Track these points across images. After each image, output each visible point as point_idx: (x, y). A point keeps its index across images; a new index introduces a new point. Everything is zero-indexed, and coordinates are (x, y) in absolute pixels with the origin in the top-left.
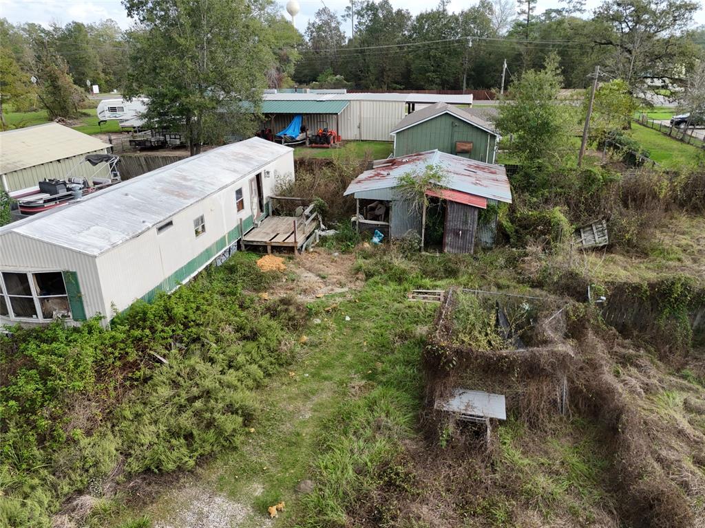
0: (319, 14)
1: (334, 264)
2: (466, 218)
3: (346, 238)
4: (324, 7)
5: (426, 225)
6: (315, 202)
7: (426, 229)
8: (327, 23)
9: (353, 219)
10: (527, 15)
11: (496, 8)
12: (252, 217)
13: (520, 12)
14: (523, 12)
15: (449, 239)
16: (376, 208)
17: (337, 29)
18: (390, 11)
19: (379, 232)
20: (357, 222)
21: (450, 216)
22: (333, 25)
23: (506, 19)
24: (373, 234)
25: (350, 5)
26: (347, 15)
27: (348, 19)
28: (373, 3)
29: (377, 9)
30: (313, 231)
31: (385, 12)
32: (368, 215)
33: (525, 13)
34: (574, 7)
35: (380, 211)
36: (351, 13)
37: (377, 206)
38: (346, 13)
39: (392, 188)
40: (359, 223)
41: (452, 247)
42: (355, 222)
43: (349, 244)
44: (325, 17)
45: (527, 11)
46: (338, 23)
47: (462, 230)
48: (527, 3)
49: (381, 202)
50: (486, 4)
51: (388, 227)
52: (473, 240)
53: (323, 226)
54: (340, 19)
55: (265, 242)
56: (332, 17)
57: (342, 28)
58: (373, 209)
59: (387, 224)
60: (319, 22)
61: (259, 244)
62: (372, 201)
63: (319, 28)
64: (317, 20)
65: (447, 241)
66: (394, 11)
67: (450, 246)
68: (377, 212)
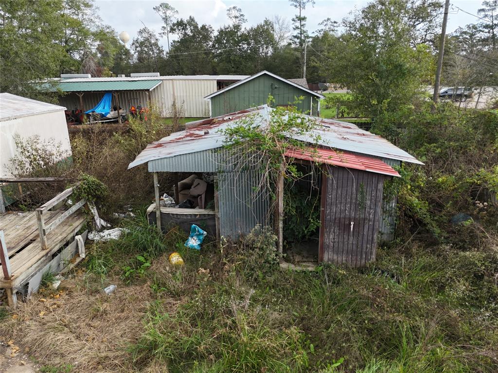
0: (141, 32)
1: (96, 323)
2: (363, 197)
4: (144, 27)
5: (286, 214)
6: (78, 184)
7: (285, 222)
8: (147, 40)
9: (150, 209)
10: (300, 30)
11: (276, 27)
13: (294, 27)
14: (297, 28)
15: (331, 237)
16: (192, 184)
17: (156, 45)
18: (196, 27)
19: (198, 228)
20: (158, 213)
21: (331, 195)
22: (153, 42)
23: (284, 35)
24: (188, 233)
25: (165, 26)
26: (163, 33)
27: (164, 36)
28: (182, 20)
29: (186, 25)
31: (192, 28)
33: (299, 29)
34: (329, 28)
35: (199, 189)
36: (166, 31)
37: (193, 181)
38: (162, 31)
39: (215, 150)
40: (161, 213)
41: (336, 251)
42: (153, 213)
43: (141, 259)
44: (145, 35)
45: (300, 27)
46: (157, 40)
47: (355, 220)
48: (299, 21)
49: (199, 175)
50: (268, 23)
51: (213, 217)
52: (375, 236)
53: (100, 222)
54: (158, 36)
56: (151, 35)
57: (160, 44)
59: (211, 213)
60: (141, 39)
62: (185, 175)
63: (142, 44)
64: (140, 37)
65: (327, 241)
66: (199, 27)
67: (333, 251)
68: (194, 191)
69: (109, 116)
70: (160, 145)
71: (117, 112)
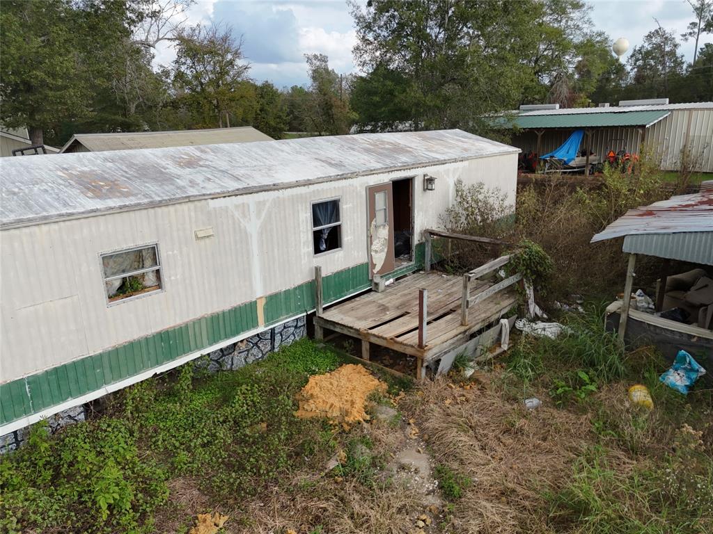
0: (649, 37)
1: (508, 440)
3: (579, 354)
4: (657, 27)
6: (518, 251)
8: (658, 47)
9: (612, 307)
12: (368, 266)
16: (693, 284)
17: (673, 53)
20: (623, 318)
22: (667, 49)
24: (670, 361)
25: (697, 21)
26: (690, 34)
27: (690, 38)
30: (498, 321)
32: (666, 300)
36: (696, 30)
38: (690, 31)
40: (629, 319)
42: (615, 316)
43: (584, 376)
44: (657, 40)
46: (675, 46)
53: (534, 309)
54: (678, 40)
55: (357, 331)
56: (667, 40)
57: (679, 52)
58: (683, 287)
60: (648, 47)
61: (345, 332)
63: (648, 55)
64: (646, 45)
69: (572, 164)
70: (650, 213)
71: (585, 158)
